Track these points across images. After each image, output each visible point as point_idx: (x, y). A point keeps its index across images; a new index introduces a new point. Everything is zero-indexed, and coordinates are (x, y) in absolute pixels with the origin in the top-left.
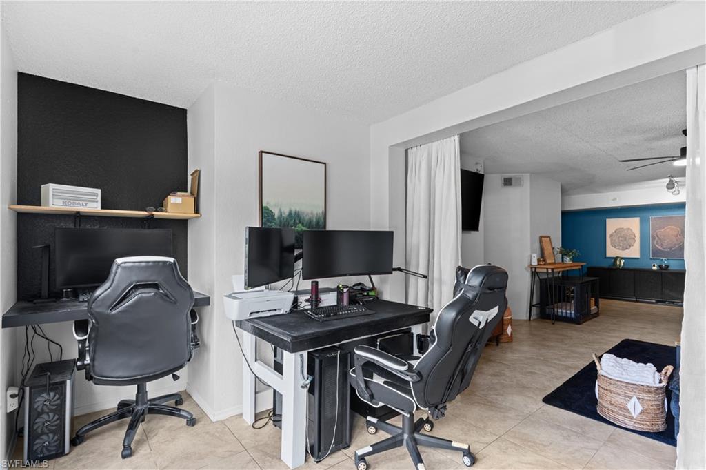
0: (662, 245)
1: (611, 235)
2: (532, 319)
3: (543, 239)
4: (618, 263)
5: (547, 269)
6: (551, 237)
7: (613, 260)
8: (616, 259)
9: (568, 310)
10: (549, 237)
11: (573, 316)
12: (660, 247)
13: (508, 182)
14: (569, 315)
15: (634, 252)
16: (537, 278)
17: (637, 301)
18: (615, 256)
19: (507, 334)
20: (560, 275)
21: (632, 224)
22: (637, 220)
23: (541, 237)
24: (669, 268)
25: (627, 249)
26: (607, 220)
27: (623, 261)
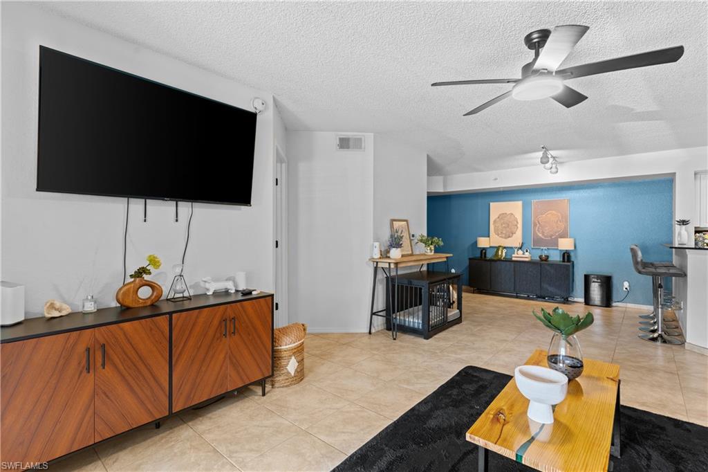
0: (543, 233)
1: (495, 221)
2: (373, 331)
3: (394, 223)
4: (500, 254)
5: (389, 263)
6: (409, 222)
7: (496, 250)
8: (498, 248)
9: (414, 319)
10: (406, 221)
11: (421, 327)
12: (540, 235)
13: (344, 143)
14: (416, 326)
15: (515, 240)
16: (381, 276)
17: (517, 297)
18: (497, 245)
19: (289, 373)
20: (425, 268)
21: (514, 208)
22: (520, 203)
23: (393, 221)
24: (549, 259)
25: (509, 237)
26: (491, 204)
27: (504, 251)
